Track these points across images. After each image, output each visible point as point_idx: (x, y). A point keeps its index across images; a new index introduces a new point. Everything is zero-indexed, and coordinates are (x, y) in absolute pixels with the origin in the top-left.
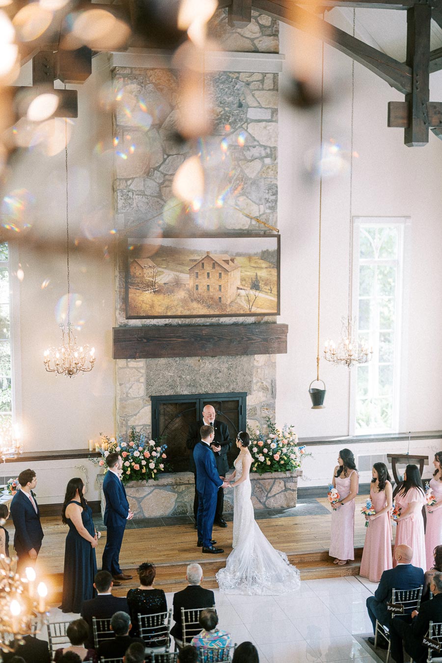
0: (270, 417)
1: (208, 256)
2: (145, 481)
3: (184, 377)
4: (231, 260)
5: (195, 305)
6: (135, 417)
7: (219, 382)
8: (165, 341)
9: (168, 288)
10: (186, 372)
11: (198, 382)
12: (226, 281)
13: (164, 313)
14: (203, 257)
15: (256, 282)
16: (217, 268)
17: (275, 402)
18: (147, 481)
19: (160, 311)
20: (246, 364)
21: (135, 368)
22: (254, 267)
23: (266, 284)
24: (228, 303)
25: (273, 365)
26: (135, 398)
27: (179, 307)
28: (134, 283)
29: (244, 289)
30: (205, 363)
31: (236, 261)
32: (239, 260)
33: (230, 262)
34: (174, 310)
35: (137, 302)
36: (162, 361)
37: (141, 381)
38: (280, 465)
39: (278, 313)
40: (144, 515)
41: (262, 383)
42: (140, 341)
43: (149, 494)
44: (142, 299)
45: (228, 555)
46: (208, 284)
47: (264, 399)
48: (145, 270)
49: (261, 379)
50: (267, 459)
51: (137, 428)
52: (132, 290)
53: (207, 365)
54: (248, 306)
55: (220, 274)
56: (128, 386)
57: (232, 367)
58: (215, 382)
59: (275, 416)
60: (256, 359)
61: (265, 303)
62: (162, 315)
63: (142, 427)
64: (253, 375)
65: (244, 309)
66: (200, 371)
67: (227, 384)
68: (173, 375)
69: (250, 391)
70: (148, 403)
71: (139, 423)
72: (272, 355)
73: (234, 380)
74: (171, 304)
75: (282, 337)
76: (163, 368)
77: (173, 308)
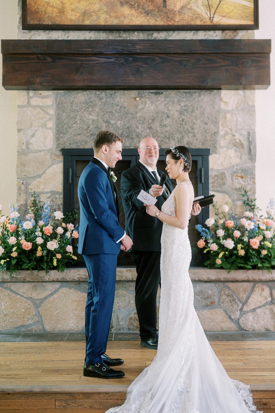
0: (248, 189)
2: (44, 271)
3: (112, 122)
5: (126, 10)
6: (38, 179)
7: (167, 131)
8: (78, 60)
10: (117, 115)
11: (135, 130)
13: (79, 21)
17: (254, 167)
18: (47, 272)
19: (73, 18)
20: (207, 107)
21: (40, 107)
24: (177, 8)
25: (250, 110)
26: (41, 151)
27: (102, 13)
30: (145, 102)
34: (95, 18)
35: (39, 4)
36: (81, 97)
37: (48, 126)
38: (261, 259)
39: (256, 26)
40: (44, 328)
41: (234, 136)
42: (41, 59)
43: (52, 294)
45: (130, 382)
47: (236, 161)
49: (231, 130)
50: (239, 246)
51: (41, 196)
53: (147, 105)
54: (208, 13)
56: (30, 132)
57: (186, 110)
58: (160, 132)
59: (255, 188)
60: (224, 99)
61: (235, 10)
62: (77, 23)
63: (49, 194)
64: (219, 123)
65: (202, 18)
66: (138, 115)
67: (178, 135)
68: (96, 118)
69: (215, 147)
70: (58, 159)
71: (43, 189)
72: (248, 92)
73: (190, 129)
74: (91, 9)
75: (261, 59)
76: (82, 109)
77: (93, 14)
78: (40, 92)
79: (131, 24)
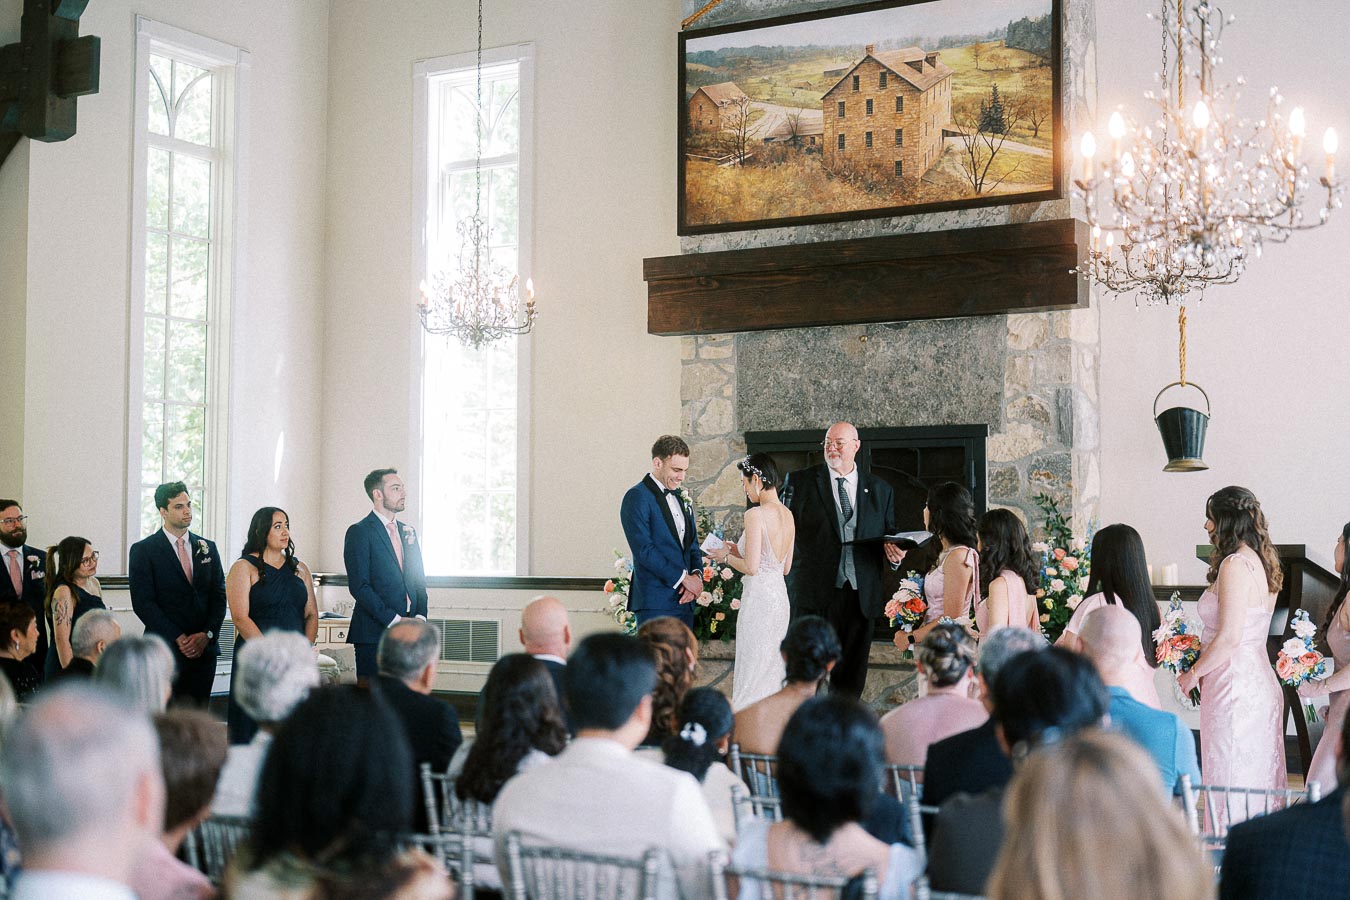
0: (1055, 499)
1: (868, 57)
2: (707, 642)
3: (825, 382)
4: (927, 60)
5: (836, 187)
6: (711, 485)
7: (913, 395)
8: (758, 282)
9: (772, 150)
10: (832, 369)
12: (915, 116)
13: (763, 215)
14: (857, 62)
15: (993, 111)
16: (892, 85)
17: (1069, 456)
20: (983, 347)
21: (713, 362)
22: (987, 71)
23: (1021, 114)
24: (920, 174)
25: (1062, 349)
26: (712, 437)
27: (799, 197)
28: (696, 147)
29: (962, 135)
30: (878, 343)
31: (938, 63)
32: (949, 59)
33: (926, 66)
34: (787, 204)
35: (704, 192)
36: (775, 340)
37: (725, 395)
39: (1056, 194)
41: (1030, 398)
42: (702, 285)
44: (715, 183)
46: (869, 130)
47: (1038, 445)
48: (721, 111)
49: (1025, 386)
51: (717, 513)
52: (692, 165)
53: (881, 349)
54: (973, 177)
55: (900, 100)
56: (698, 406)
57: (948, 354)
58: (902, 396)
59: (1071, 497)
60: (1012, 331)
61: (1019, 168)
62: (759, 218)
63: (728, 511)
64: (1003, 375)
65: (962, 187)
66: (865, 368)
67: (933, 401)
68: (798, 377)
69: (997, 421)
70: (741, 451)
71: (719, 502)
72: (1057, 314)
73: (952, 389)
74: (780, 190)
75: (1060, 256)
76: (776, 362)
77: (783, 198)
78: (713, 336)
79: (844, 210)
